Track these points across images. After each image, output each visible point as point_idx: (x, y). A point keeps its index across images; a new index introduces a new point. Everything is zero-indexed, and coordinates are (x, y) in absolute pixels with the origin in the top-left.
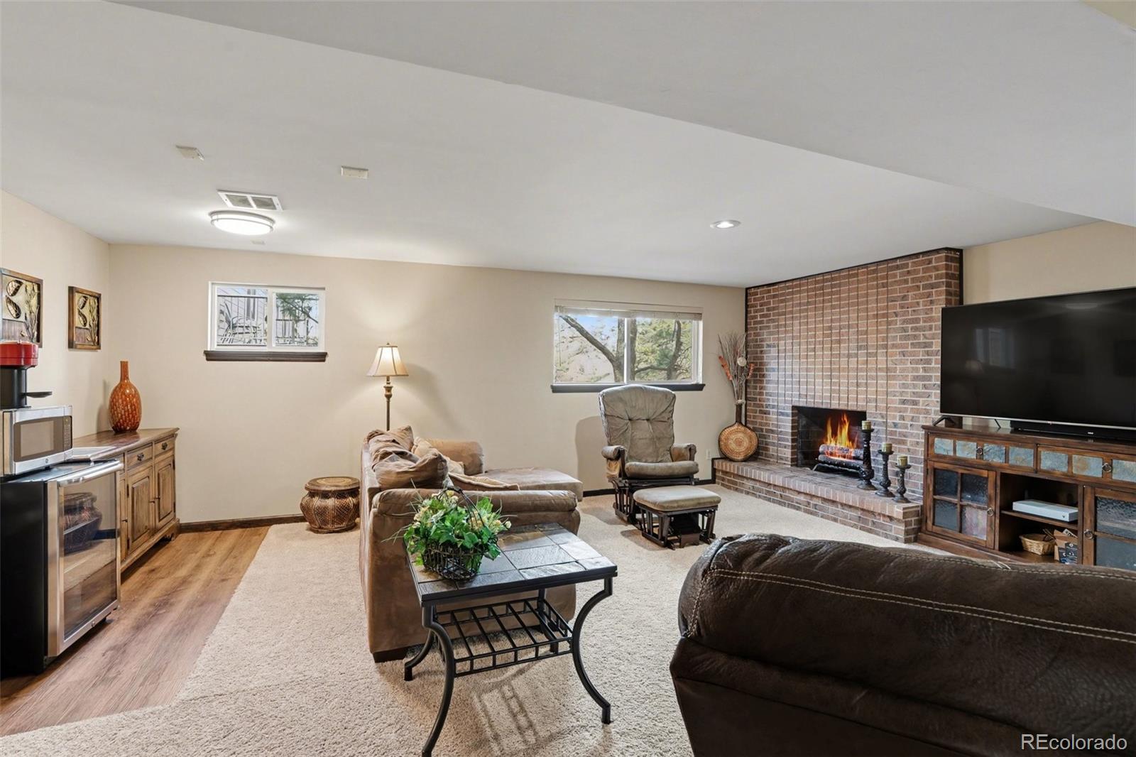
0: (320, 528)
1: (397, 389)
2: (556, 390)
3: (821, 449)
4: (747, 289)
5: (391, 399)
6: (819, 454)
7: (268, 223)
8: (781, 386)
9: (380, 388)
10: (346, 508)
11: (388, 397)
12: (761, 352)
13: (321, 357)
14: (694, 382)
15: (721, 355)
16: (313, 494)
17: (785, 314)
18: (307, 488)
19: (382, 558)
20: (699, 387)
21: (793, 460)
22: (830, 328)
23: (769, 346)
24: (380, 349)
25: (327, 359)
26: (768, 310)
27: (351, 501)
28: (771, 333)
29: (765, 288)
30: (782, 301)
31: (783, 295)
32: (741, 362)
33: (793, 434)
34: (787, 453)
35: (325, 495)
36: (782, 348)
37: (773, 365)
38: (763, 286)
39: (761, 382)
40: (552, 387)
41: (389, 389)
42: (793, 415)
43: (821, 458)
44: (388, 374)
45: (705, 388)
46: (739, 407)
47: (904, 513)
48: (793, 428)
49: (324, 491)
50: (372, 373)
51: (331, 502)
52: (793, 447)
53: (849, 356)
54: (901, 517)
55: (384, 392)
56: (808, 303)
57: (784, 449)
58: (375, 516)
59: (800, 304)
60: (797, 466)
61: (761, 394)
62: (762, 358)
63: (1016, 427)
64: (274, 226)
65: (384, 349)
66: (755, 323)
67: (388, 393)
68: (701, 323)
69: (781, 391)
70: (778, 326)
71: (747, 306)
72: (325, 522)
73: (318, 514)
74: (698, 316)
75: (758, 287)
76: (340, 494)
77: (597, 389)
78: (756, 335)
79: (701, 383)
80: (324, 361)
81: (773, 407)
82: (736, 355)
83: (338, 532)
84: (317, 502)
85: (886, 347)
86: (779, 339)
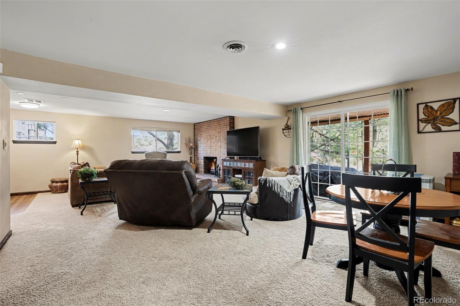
0: (55, 192)
1: (80, 152)
2: (133, 153)
3: (211, 169)
4: (194, 124)
5: (78, 155)
6: (211, 170)
7: (38, 105)
8: (201, 151)
9: (75, 152)
10: (64, 186)
11: (78, 154)
12: (197, 142)
13: (55, 143)
14: (178, 151)
15: (186, 143)
16: (53, 182)
17: (202, 131)
18: (50, 181)
19: (73, 184)
20: (179, 152)
21: (204, 172)
22: (210, 135)
23: (199, 140)
24: (74, 140)
25: (57, 143)
26: (199, 130)
27: (65, 184)
28: (199, 137)
29: (198, 124)
30: (201, 128)
31: (202, 126)
32: (191, 145)
33: (204, 165)
34: (203, 170)
35: (57, 182)
36: (201, 141)
37: (200, 146)
38: (198, 123)
39: (197, 150)
40: (132, 152)
41: (78, 152)
42: (204, 159)
43: (211, 171)
44: (77, 147)
45: (181, 152)
46: (191, 157)
47: (218, 180)
48: (204, 163)
49: (56, 181)
50: (72, 147)
51: (59, 184)
52: (204, 168)
53: (214, 143)
54: (217, 181)
55: (76, 153)
56: (206, 129)
57: (202, 169)
58: (71, 174)
59: (205, 129)
60: (206, 173)
61: (197, 154)
62: (197, 144)
63: (240, 158)
64: (40, 106)
65: (76, 140)
66: (196, 134)
67: (77, 153)
68: (180, 133)
69: (201, 153)
70: (201, 135)
71: (194, 129)
72: (57, 190)
73: (55, 187)
74: (179, 132)
75: (196, 123)
76: (62, 182)
77: (143, 153)
78: (196, 137)
79: (180, 151)
80: (56, 144)
81: (200, 157)
82: (190, 143)
83: (61, 193)
84: (54, 184)
85: (220, 140)
86: (201, 138)
